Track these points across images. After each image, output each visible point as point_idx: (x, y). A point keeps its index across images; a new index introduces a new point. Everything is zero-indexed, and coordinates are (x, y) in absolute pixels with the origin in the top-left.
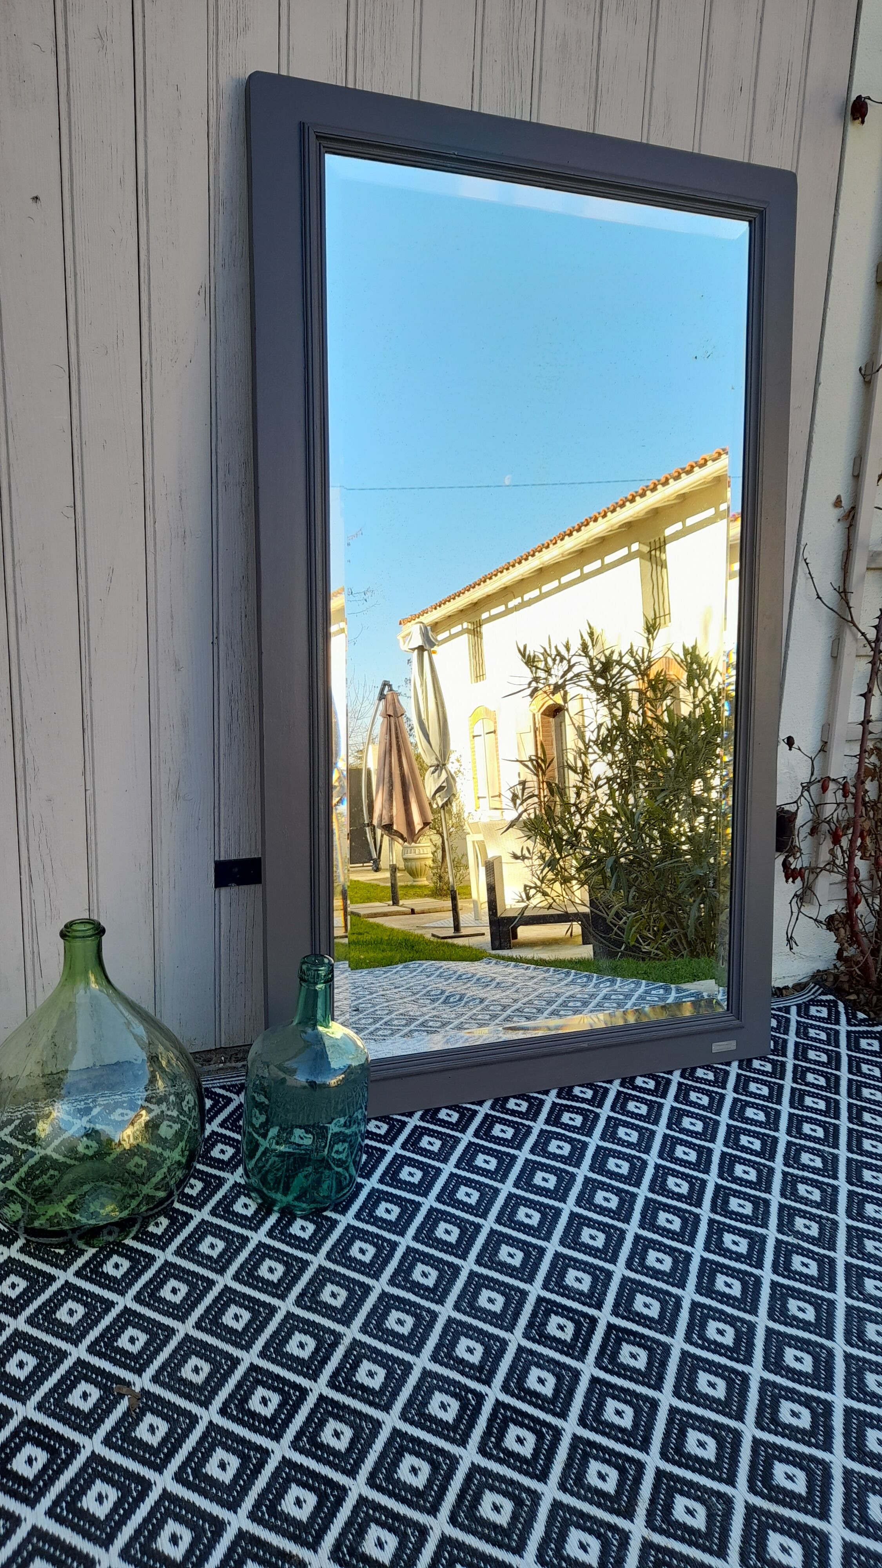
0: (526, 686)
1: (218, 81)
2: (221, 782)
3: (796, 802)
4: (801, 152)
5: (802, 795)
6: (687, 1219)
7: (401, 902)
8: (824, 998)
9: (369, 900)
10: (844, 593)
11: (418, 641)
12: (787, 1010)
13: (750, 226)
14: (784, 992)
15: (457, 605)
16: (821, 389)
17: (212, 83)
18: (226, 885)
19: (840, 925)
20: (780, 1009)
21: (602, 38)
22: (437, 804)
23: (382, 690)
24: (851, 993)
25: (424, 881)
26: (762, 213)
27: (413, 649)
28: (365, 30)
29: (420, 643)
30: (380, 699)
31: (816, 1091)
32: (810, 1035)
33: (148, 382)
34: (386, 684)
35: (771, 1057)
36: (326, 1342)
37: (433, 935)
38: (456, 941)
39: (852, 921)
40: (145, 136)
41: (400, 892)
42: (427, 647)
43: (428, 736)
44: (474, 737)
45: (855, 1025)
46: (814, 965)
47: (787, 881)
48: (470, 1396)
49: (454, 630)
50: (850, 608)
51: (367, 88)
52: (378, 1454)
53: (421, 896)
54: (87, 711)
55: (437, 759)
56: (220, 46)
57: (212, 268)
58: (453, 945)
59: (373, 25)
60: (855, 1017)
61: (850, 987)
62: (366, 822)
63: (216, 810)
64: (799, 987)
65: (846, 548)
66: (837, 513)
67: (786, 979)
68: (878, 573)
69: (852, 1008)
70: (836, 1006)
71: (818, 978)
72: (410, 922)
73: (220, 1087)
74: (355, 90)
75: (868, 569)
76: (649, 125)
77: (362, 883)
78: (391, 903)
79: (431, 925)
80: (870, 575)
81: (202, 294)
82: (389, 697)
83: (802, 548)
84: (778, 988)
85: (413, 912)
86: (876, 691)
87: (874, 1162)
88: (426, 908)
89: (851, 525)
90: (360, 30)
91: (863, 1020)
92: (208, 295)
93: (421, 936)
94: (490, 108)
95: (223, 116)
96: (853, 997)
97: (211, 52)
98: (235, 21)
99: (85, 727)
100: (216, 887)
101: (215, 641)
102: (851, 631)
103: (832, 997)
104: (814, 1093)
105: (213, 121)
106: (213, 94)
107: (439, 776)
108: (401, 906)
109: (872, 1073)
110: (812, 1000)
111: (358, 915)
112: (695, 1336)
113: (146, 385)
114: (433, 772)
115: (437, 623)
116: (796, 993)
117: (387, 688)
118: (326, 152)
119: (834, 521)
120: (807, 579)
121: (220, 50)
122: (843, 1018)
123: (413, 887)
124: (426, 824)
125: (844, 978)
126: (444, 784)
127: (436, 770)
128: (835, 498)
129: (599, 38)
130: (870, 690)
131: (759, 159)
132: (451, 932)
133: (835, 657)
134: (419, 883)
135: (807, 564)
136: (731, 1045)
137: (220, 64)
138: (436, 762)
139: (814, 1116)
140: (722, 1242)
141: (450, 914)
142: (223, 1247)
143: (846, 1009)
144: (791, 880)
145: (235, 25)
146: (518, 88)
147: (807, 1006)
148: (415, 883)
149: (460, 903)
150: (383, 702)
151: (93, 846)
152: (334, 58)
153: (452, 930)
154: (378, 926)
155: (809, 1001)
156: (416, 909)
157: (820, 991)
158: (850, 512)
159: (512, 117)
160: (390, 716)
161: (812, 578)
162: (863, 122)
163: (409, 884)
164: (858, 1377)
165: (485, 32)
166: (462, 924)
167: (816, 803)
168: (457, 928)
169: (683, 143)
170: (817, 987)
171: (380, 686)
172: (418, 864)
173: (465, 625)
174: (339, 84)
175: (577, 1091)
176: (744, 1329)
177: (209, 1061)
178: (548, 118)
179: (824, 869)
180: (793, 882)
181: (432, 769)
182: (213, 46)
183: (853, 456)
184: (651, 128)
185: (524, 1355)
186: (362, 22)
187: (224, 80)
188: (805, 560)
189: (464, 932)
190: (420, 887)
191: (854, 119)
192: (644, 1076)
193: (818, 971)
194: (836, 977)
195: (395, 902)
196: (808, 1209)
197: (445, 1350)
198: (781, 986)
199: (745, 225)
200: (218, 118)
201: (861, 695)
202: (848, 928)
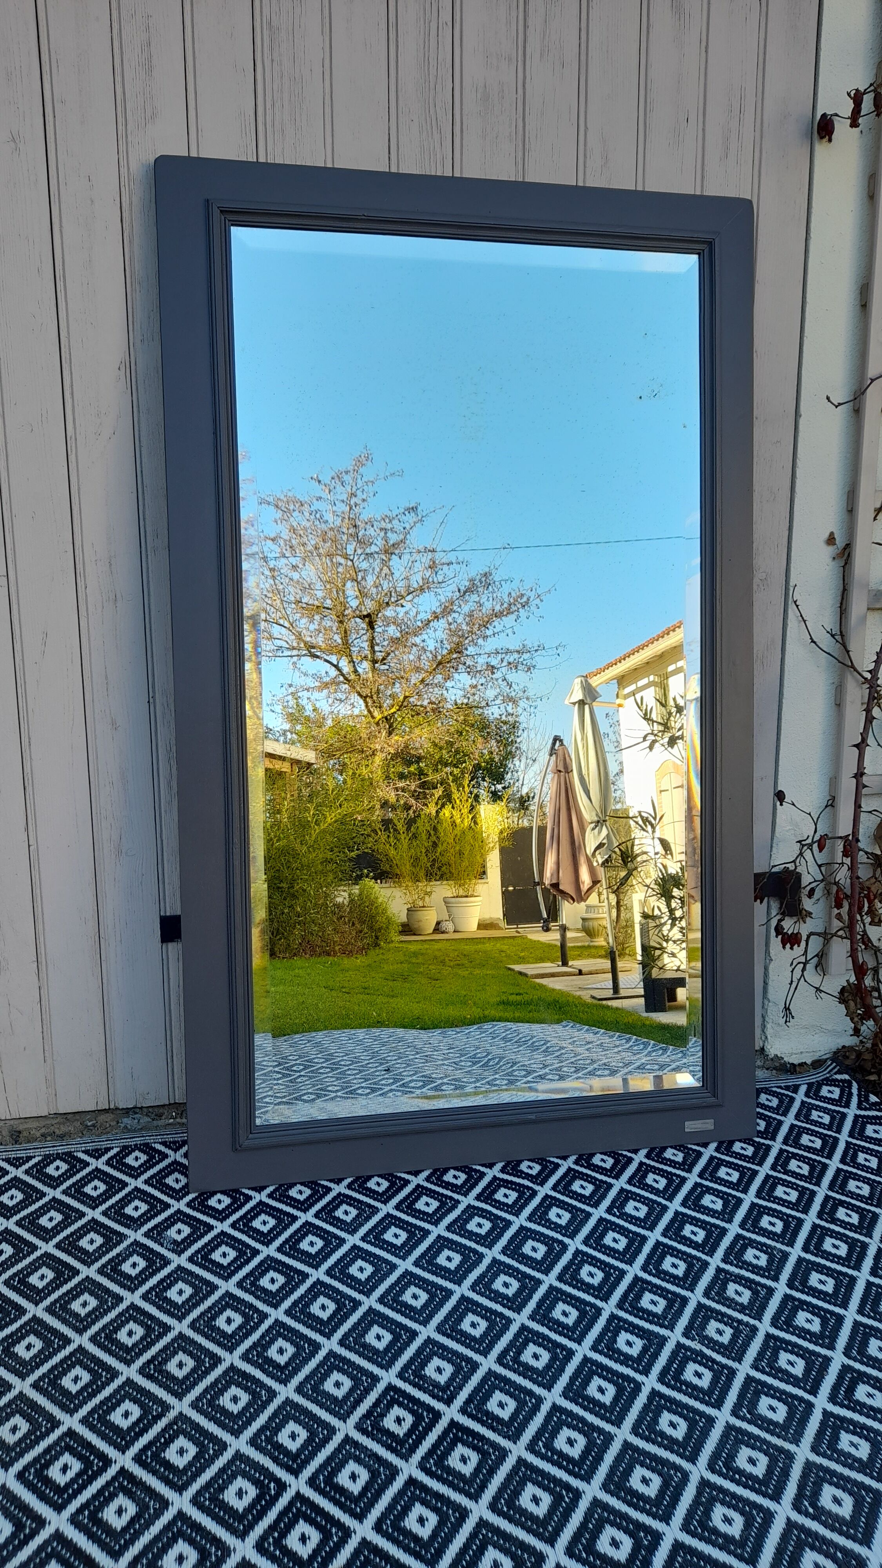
0: (642, 740)
1: (129, 169)
2: (164, 838)
3: (794, 861)
4: (762, 177)
5: (801, 854)
6: (586, 1312)
7: (570, 963)
8: (839, 1077)
9: (542, 960)
10: (841, 636)
11: (578, 695)
12: (796, 1089)
13: (699, 258)
14: (798, 1069)
15: (640, 658)
16: (802, 422)
17: (124, 171)
18: (172, 941)
19: (850, 998)
20: (787, 1088)
21: (527, 86)
22: (597, 861)
23: (554, 744)
24: (872, 1074)
25: (600, 942)
26: (710, 244)
27: (574, 704)
28: (273, 105)
29: (581, 697)
30: (551, 755)
31: (793, 1180)
32: (812, 1118)
33: (74, 455)
34: (556, 739)
35: (757, 1139)
36: (151, 1413)
37: (593, 997)
38: (615, 1003)
39: (862, 994)
40: (61, 226)
41: (570, 953)
42: (589, 701)
43: (589, 791)
44: (661, 791)
45: (866, 1109)
46: (839, 1041)
47: (784, 947)
48: (272, 1485)
49: (641, 683)
50: (848, 652)
51: (279, 161)
52: (152, 1536)
53: (594, 957)
54: (27, 769)
55: (597, 815)
56: (129, 136)
57: (131, 344)
58: (608, 1007)
59: (282, 99)
60: (867, 1100)
61: (874, 1066)
62: (537, 880)
63: (160, 866)
64: (817, 1064)
65: (842, 588)
66: (830, 551)
67: (803, 1055)
68: (880, 612)
69: (866, 1088)
70: (850, 1086)
71: (840, 1056)
72: (575, 983)
73: (160, 1143)
74: (267, 163)
75: (868, 609)
76: (585, 167)
77: (542, 943)
78: (560, 963)
79: (594, 986)
80: (873, 617)
81: (123, 369)
82: (560, 753)
83: (792, 589)
84: (793, 1064)
85: (580, 973)
86: (870, 740)
87: (828, 1264)
88: (593, 968)
89: (846, 564)
90: (268, 106)
91: (875, 1104)
92: (128, 370)
93: (580, 997)
94: (410, 166)
95: (135, 200)
96: (873, 1078)
97: (120, 142)
98: (143, 111)
99: (26, 784)
100: (162, 942)
101: (151, 700)
102: (853, 676)
103: (847, 1077)
104: (790, 1182)
105: (125, 206)
106: (125, 180)
107: (600, 832)
108: (570, 967)
109: (867, 1164)
110: (827, 1079)
111: (526, 975)
112: (540, 1444)
113: (72, 458)
114: (593, 829)
115: (623, 676)
116: (812, 1070)
117: (558, 743)
118: (233, 225)
119: (829, 560)
120: (800, 622)
121: (129, 139)
122: (855, 1100)
123: (589, 947)
124: (595, 882)
125: (867, 1056)
126: (605, 841)
127: (596, 826)
128: (826, 535)
129: (524, 86)
130: (864, 740)
131: (713, 190)
132: (610, 993)
133: (839, 704)
134: (596, 944)
135: (797, 606)
136: (707, 1125)
137: (130, 153)
138: (596, 819)
139: (779, 1208)
140: (615, 1342)
141: (610, 975)
142: (95, 1305)
143: (859, 1090)
144: (788, 946)
145: (143, 115)
146: (437, 145)
147: (820, 1085)
148: (592, 944)
149: (620, 964)
150: (554, 757)
151: (39, 899)
152: (244, 135)
153: (612, 991)
154: (542, 986)
155: (823, 1080)
156: (584, 970)
157: (836, 1070)
158: (845, 549)
159: (433, 174)
160: (560, 771)
161: (805, 621)
162: (830, 140)
163: (586, 944)
164: (705, 1509)
165: (399, 93)
166: (621, 985)
167: (819, 863)
168: (616, 988)
169: (625, 182)
170: (834, 1064)
171: (551, 741)
172: (595, 924)
173: (652, 678)
174: (250, 160)
175: (524, 1167)
176: (598, 1441)
177: (160, 1116)
178: (473, 170)
179: (835, 935)
180: (792, 948)
181: (593, 825)
182: (121, 138)
183: (847, 489)
184: (587, 170)
185: (348, 1447)
186: (271, 98)
187: (134, 166)
188: (795, 602)
189: (623, 993)
190: (596, 947)
191: (822, 138)
192: (605, 1154)
193: (844, 1047)
194: (859, 1054)
195: (565, 963)
196: (730, 1312)
197: (268, 1433)
198: (796, 1062)
199: (695, 257)
200: (131, 204)
201: (854, 746)
202: (858, 1000)
